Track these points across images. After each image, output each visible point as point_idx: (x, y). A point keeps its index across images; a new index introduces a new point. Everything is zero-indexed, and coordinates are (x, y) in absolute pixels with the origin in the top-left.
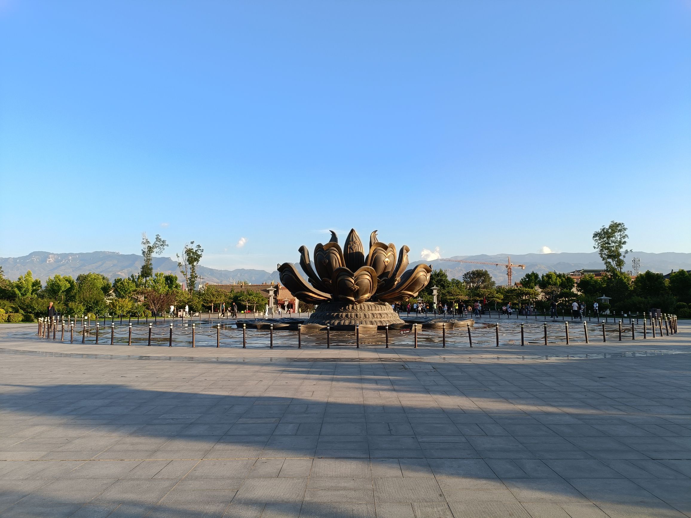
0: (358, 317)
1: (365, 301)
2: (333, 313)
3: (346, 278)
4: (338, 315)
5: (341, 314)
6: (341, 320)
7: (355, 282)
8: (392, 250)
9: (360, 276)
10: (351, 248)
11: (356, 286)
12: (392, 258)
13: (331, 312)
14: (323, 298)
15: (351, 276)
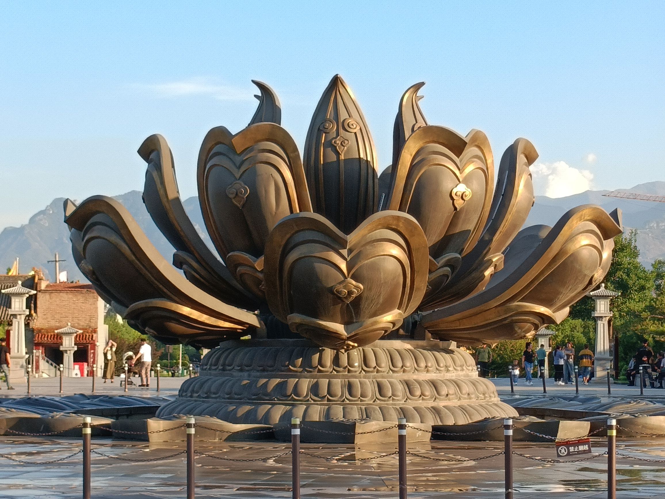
0: (354, 392)
1: (383, 338)
2: (265, 380)
3: (318, 255)
4: (282, 386)
5: (292, 382)
6: (293, 405)
7: (349, 269)
8: (480, 153)
9: (368, 247)
10: (330, 145)
11: (354, 282)
12: (478, 184)
13: (258, 374)
14: (227, 325)
15: (336, 247)
